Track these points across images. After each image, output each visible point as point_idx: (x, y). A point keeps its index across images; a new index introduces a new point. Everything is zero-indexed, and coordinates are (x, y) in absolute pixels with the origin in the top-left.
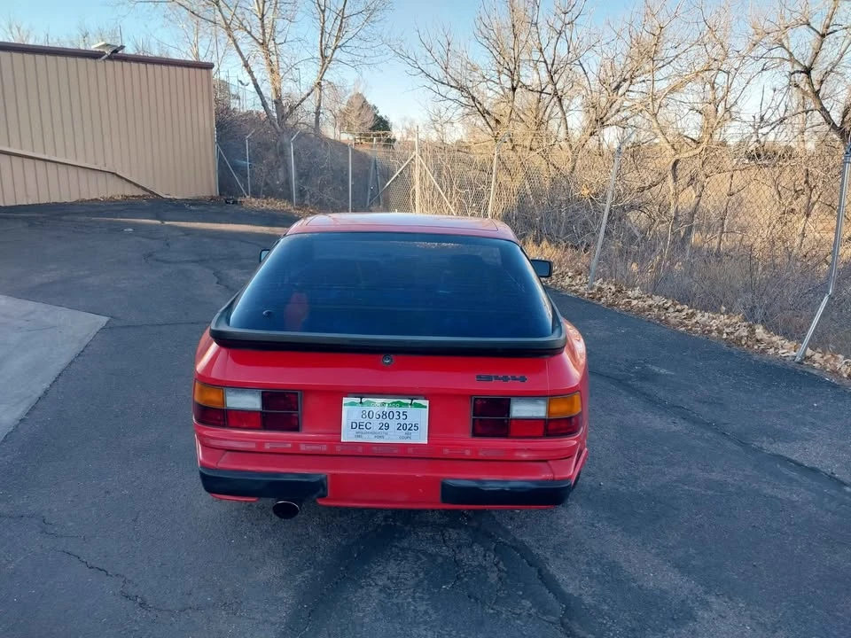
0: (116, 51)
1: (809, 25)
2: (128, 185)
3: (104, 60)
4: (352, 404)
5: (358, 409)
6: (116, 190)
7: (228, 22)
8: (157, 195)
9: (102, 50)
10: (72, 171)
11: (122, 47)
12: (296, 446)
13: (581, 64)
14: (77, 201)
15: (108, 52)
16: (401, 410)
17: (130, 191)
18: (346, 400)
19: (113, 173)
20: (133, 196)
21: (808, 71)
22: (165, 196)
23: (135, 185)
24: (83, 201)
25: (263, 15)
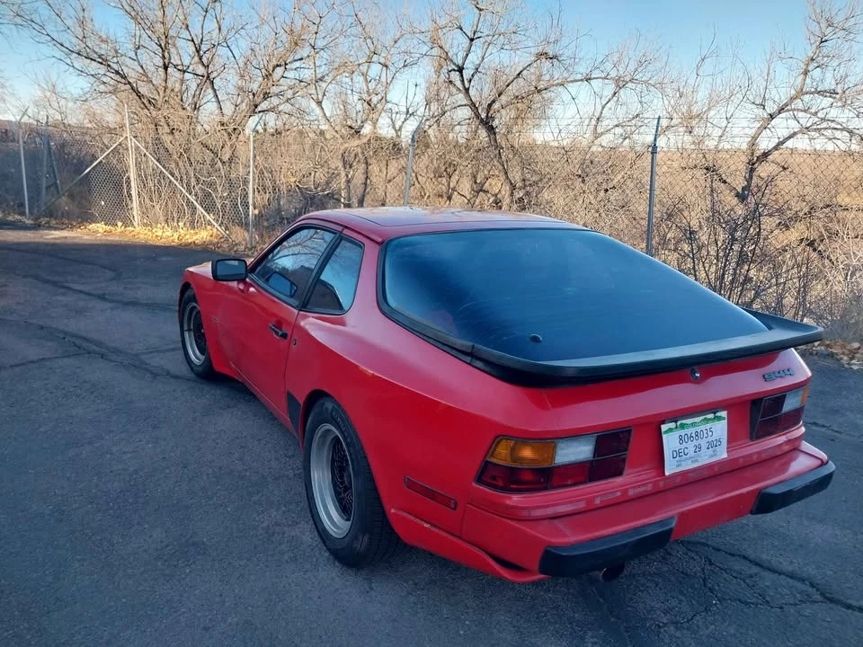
1: (461, 29)
4: (670, 430)
5: (676, 434)
12: (625, 492)
13: (228, 47)
16: (708, 426)
18: (664, 428)
21: (460, 70)
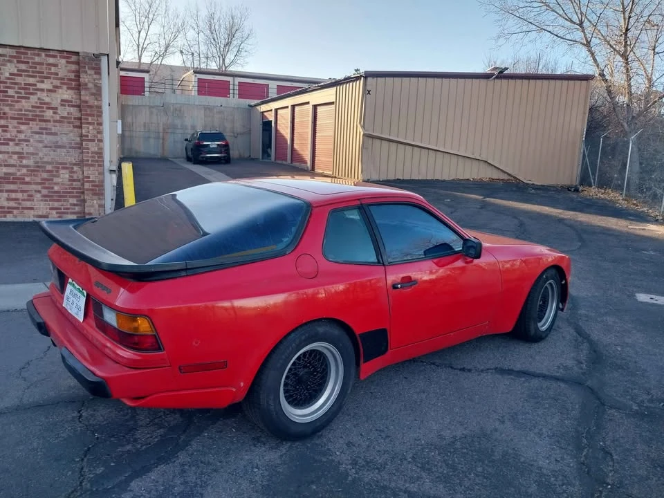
0: (501, 72)
2: (495, 171)
3: (494, 79)
6: (485, 174)
7: (589, 39)
8: (519, 180)
9: (492, 72)
10: (454, 159)
11: (507, 69)
14: (454, 180)
15: (496, 73)
17: (496, 175)
19: (486, 162)
20: (499, 179)
22: (525, 181)
23: (502, 170)
24: (458, 180)
25: (627, 30)
